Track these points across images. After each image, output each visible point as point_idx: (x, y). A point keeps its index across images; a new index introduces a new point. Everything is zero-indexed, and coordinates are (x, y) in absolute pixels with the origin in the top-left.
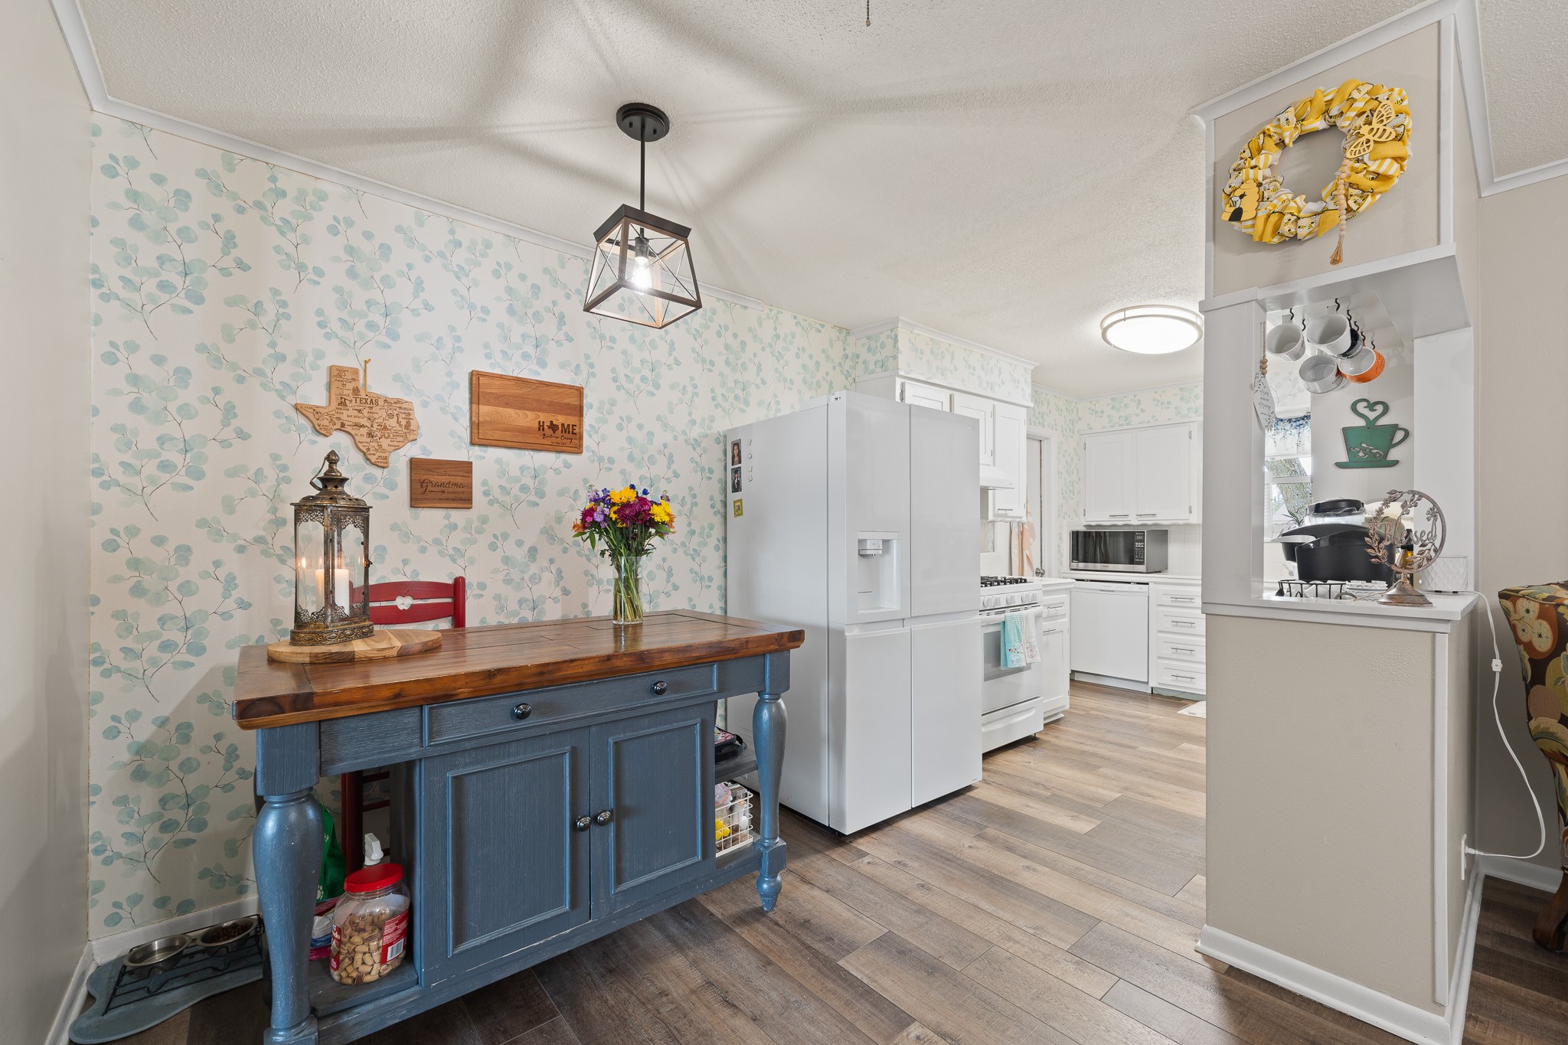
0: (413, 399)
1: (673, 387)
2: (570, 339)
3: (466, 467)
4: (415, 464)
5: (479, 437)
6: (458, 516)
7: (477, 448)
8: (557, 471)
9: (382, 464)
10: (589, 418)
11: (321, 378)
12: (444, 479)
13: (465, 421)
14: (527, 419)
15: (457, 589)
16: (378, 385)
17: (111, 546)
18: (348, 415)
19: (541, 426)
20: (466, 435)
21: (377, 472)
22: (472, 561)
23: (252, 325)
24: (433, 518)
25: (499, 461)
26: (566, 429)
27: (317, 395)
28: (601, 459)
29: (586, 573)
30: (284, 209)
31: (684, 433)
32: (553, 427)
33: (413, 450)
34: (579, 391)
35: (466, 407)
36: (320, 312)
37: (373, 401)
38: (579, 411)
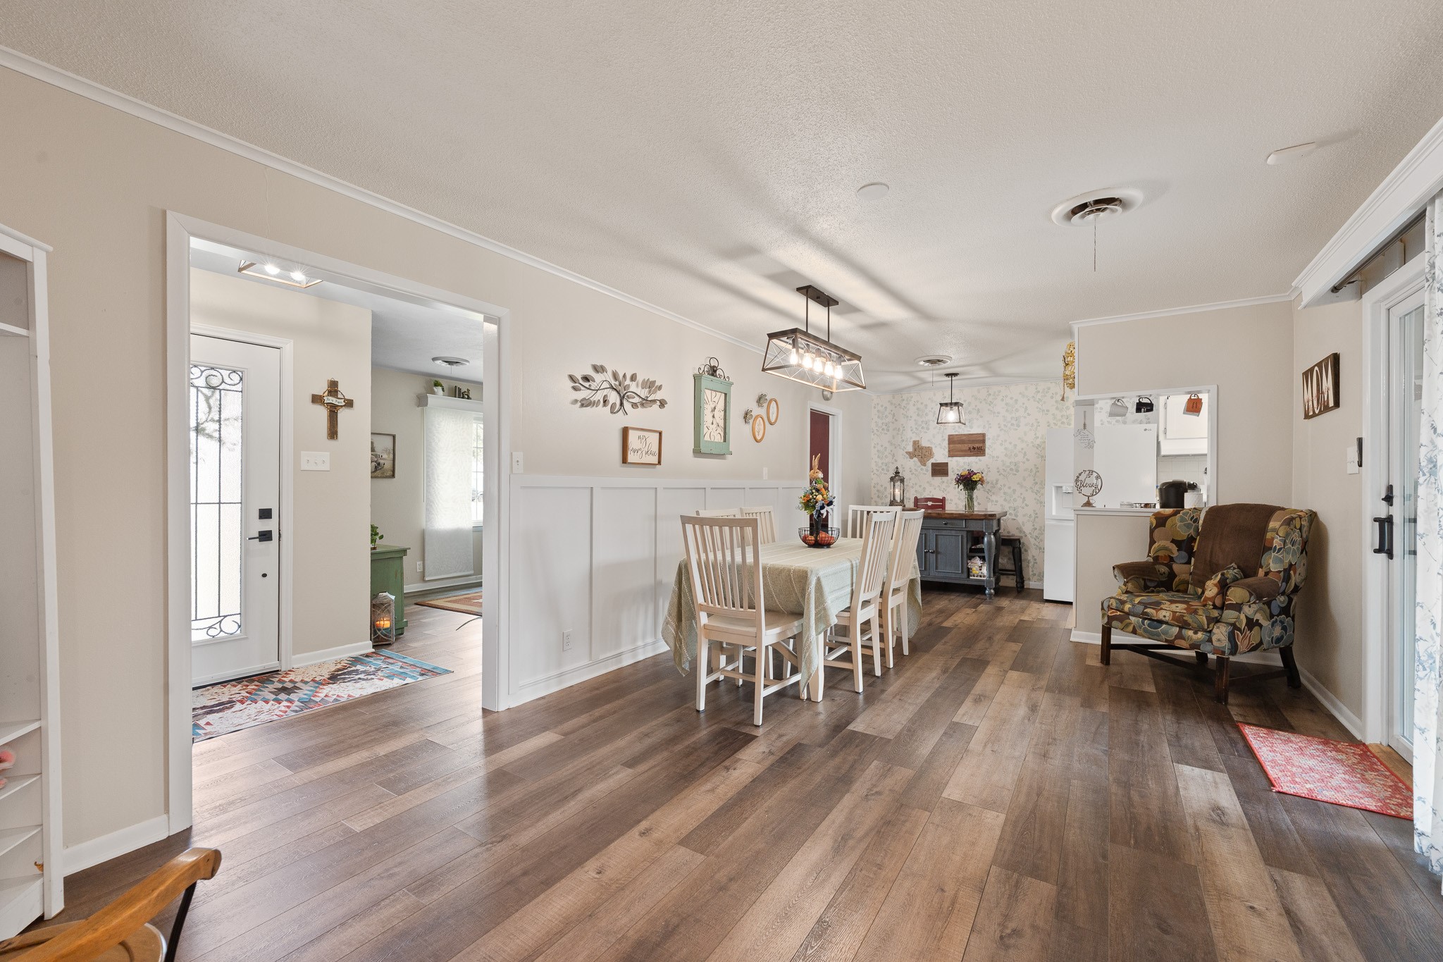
0: (933, 446)
1: (1026, 425)
2: (981, 417)
3: (946, 464)
4: (933, 464)
5: (952, 454)
6: (944, 478)
7: (950, 458)
8: (976, 463)
9: (925, 465)
10: (988, 443)
11: (911, 444)
12: (939, 468)
13: (947, 450)
14: (966, 447)
15: (943, 500)
16: (924, 444)
17: (874, 487)
18: (916, 453)
19: (970, 448)
20: (947, 454)
21: (923, 467)
22: (948, 492)
23: (898, 434)
24: (938, 479)
25: (957, 461)
26: (978, 448)
27: (910, 449)
28: (993, 457)
29: (987, 498)
30: (904, 404)
31: (1032, 442)
32: (974, 448)
33: (933, 461)
34: (984, 435)
35: (947, 446)
36: (911, 427)
37: (922, 448)
38: (984, 441)
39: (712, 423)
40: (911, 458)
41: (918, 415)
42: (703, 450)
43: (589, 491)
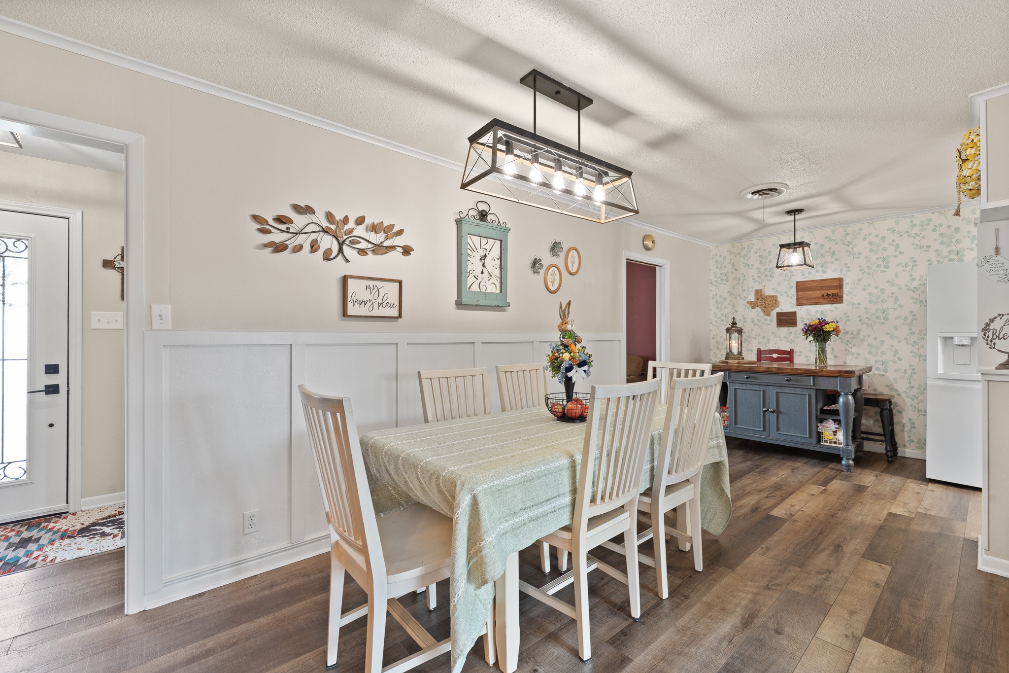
0: (778, 295)
1: (898, 265)
2: (837, 260)
3: (794, 314)
4: (778, 314)
5: (800, 302)
6: (792, 329)
7: (799, 306)
8: (832, 311)
9: (769, 315)
10: (846, 289)
11: (753, 293)
12: (786, 318)
13: (795, 298)
14: (818, 293)
15: (791, 352)
16: (768, 292)
17: (713, 338)
18: (759, 302)
19: (823, 296)
20: (795, 303)
21: (768, 317)
22: (797, 344)
23: (738, 284)
24: (784, 330)
25: (807, 310)
26: (834, 295)
27: (752, 298)
28: (853, 304)
29: (846, 350)
30: (744, 252)
31: (906, 285)
32: (828, 295)
33: (778, 310)
34: (840, 280)
35: (795, 294)
36: (753, 276)
37: (766, 297)
38: (841, 287)
39: (482, 273)
40: (753, 308)
41: (761, 263)
42: (465, 301)
43: (287, 350)
